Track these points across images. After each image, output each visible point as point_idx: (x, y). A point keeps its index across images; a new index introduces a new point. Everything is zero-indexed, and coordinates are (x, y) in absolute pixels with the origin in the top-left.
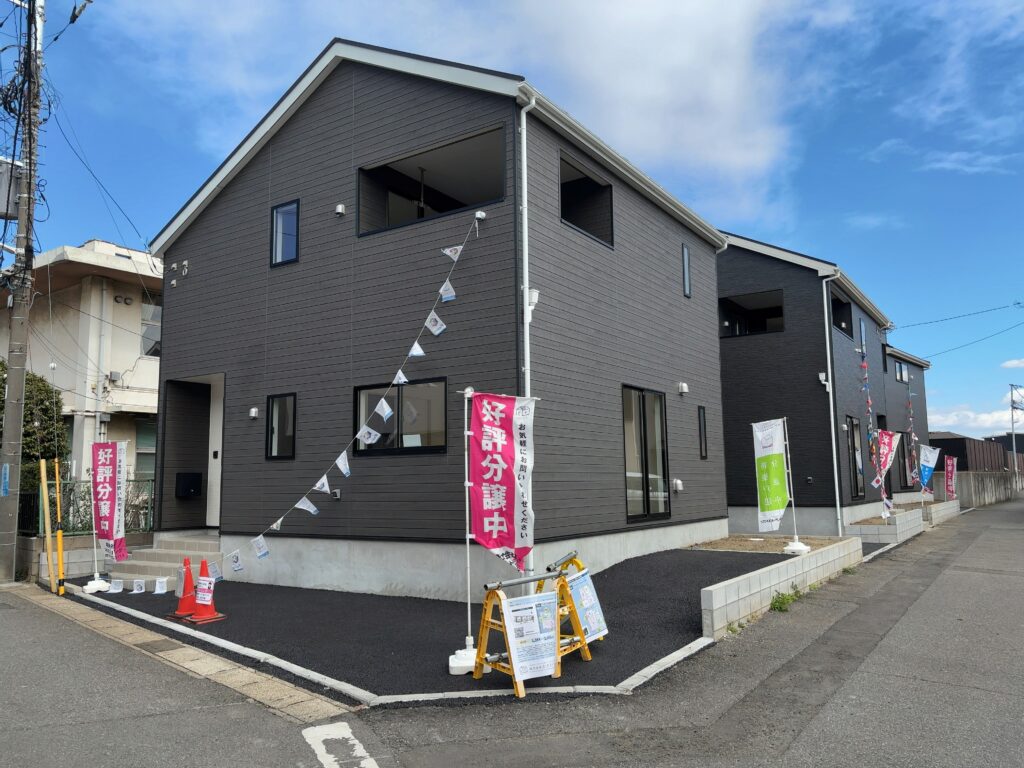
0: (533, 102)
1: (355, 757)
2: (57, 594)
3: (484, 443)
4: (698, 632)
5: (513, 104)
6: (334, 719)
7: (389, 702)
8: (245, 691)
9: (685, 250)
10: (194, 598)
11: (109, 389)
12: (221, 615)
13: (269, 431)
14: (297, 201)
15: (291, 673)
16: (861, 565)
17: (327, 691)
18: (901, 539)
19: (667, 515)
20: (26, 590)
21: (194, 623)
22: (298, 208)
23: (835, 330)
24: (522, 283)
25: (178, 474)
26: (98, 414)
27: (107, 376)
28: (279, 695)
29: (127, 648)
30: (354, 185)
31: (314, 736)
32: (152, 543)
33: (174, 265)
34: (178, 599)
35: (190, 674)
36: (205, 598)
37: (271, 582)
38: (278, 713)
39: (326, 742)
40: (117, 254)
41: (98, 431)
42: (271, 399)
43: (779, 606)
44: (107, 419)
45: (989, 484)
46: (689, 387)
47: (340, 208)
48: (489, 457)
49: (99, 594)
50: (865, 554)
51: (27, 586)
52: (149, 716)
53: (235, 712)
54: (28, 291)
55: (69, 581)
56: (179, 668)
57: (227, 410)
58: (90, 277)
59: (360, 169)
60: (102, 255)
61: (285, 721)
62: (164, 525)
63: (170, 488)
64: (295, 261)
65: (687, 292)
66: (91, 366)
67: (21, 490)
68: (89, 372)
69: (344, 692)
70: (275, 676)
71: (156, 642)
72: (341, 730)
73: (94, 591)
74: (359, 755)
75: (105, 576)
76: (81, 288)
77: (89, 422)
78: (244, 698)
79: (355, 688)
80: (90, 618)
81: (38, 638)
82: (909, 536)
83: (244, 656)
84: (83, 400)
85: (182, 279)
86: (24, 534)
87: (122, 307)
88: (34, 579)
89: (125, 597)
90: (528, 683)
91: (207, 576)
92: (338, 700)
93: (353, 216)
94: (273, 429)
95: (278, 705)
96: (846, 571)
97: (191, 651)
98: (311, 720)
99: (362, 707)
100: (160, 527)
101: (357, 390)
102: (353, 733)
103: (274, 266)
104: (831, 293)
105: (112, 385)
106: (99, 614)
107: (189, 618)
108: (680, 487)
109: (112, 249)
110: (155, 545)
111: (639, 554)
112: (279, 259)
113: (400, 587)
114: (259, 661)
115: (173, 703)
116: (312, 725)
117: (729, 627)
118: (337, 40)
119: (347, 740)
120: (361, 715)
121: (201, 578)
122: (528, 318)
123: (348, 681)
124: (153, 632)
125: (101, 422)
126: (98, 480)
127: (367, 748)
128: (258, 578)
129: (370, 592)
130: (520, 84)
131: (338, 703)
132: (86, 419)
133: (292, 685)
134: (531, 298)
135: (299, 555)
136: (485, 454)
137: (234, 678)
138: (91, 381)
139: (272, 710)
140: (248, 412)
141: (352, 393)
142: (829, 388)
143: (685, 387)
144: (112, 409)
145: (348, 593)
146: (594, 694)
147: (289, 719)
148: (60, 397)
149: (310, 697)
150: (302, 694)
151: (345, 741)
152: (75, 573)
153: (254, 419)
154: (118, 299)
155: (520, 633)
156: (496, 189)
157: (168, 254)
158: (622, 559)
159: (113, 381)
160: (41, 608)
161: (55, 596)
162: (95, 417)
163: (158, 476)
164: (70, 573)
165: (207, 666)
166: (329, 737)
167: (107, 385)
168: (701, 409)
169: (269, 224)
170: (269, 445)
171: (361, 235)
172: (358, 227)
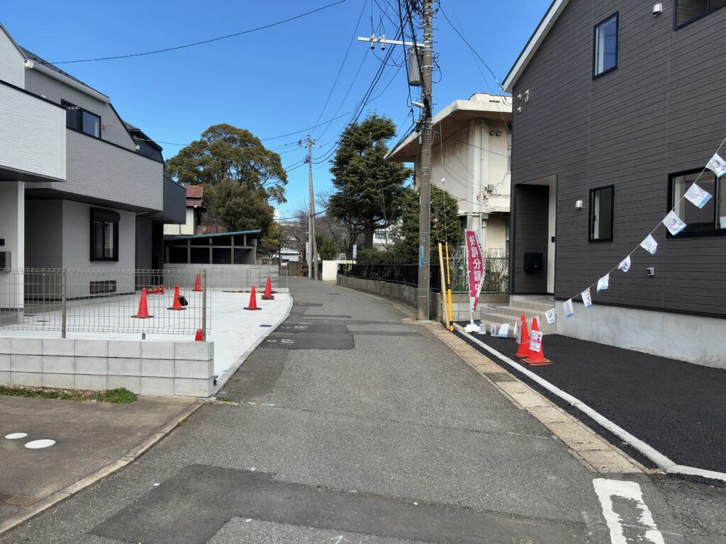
1: (641, 524)
2: (449, 330)
6: (626, 477)
7: (688, 473)
8: (552, 427)
10: (528, 345)
11: (487, 197)
12: (548, 361)
13: (591, 219)
14: (617, 14)
15: (594, 420)
17: (625, 446)
20: (433, 326)
21: (528, 364)
22: (617, 21)
25: (525, 254)
26: (481, 214)
27: (486, 188)
28: (580, 438)
29: (478, 374)
31: (605, 489)
32: (509, 302)
33: (520, 96)
34: (518, 344)
35: (515, 404)
36: (536, 347)
37: (594, 341)
38: (575, 455)
39: (614, 498)
40: (490, 101)
41: (481, 226)
42: (593, 192)
44: (487, 217)
47: (658, 8)
49: (473, 333)
51: (435, 323)
52: (476, 431)
53: (539, 445)
54: (431, 132)
55: (458, 323)
56: (508, 397)
57: (559, 203)
58: (474, 120)
60: (481, 103)
61: (580, 465)
62: (516, 290)
63: (520, 264)
64: (614, 69)
66: (475, 182)
67: (431, 263)
68: (475, 186)
69: (641, 451)
70: (580, 420)
71: (497, 373)
72: (632, 491)
73: (471, 331)
74: (645, 523)
75: (477, 322)
76: (469, 129)
77: (475, 220)
78: (550, 433)
79: (653, 450)
80: (463, 350)
81: (427, 358)
83: (559, 397)
84: (472, 205)
85: (525, 105)
86: (434, 291)
87: (495, 139)
88: (439, 319)
89: (487, 338)
91: (537, 329)
92: (634, 458)
93: (670, 11)
94: (594, 217)
95: (576, 448)
97: (521, 385)
98: (604, 471)
99: (658, 471)
100: (513, 291)
101: (672, 177)
102: (644, 497)
103: (596, 78)
105: (489, 194)
106: (469, 347)
107: (524, 360)
109: (487, 97)
110: (511, 304)
112: (601, 70)
113: (715, 359)
114: (569, 404)
115: (495, 425)
116: (604, 476)
119: (636, 502)
120: (654, 480)
121: (533, 331)
123: (647, 442)
124: (499, 366)
125: (483, 220)
126: (473, 257)
127: (656, 517)
128: (583, 336)
129: (683, 360)
131: (634, 461)
132: (474, 218)
133: (594, 433)
135: (617, 321)
137: (546, 415)
138: (476, 191)
139: (570, 451)
140: (575, 204)
141: (666, 179)
144: (489, 211)
145: (662, 357)
147: (584, 463)
148: (457, 203)
149: (607, 447)
150: (601, 443)
151: (632, 503)
152: (463, 318)
153: (580, 209)
154: (492, 133)
157: (515, 88)
159: (490, 191)
160: (437, 338)
161: (448, 332)
162: (479, 216)
163: (511, 255)
164: (460, 318)
165: (527, 399)
166: (618, 494)
167: (486, 194)
169: (592, 42)
170: (591, 230)
171: (677, 29)
172: (676, 21)
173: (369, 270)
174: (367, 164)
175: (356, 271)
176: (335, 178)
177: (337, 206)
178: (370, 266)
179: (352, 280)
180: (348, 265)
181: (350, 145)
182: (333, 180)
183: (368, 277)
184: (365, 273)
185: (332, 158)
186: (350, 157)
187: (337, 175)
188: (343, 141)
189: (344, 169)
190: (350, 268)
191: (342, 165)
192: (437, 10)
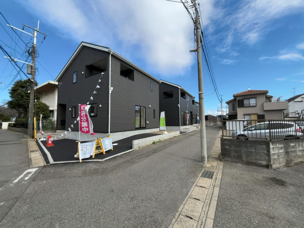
0: (112, 53)
3: (82, 114)
4: (132, 148)
5: (108, 53)
9: (152, 83)
14: (77, 72)
16: (179, 136)
18: (190, 131)
19: (145, 127)
23: (181, 97)
24: (109, 86)
25: (61, 120)
29: (28, 151)
30: (85, 69)
33: (59, 83)
35: (29, 157)
36: (50, 142)
39: (27, 172)
42: (72, 107)
43: (154, 143)
45: (212, 123)
46: (151, 106)
47: (83, 73)
48: (82, 117)
50: (180, 134)
58: (56, 86)
59: (86, 66)
63: (59, 123)
64: (76, 82)
65: (152, 90)
68: (56, 103)
73: (41, 140)
76: (55, 88)
80: (32, 146)
82: (192, 131)
84: (55, 107)
85: (60, 86)
90: (82, 159)
93: (85, 74)
95: (34, 164)
96: (174, 137)
100: (57, 129)
102: (36, 170)
104: (181, 91)
106: (36, 145)
108: (148, 123)
111: (138, 134)
117: (139, 147)
118: (82, 42)
119: (32, 172)
122: (110, 92)
130: (109, 49)
132: (56, 111)
134: (111, 89)
136: (82, 116)
140: (69, 109)
142: (180, 107)
143: (150, 106)
146: (96, 161)
155: (82, 150)
156: (105, 69)
157: (59, 81)
158: (134, 135)
161: (34, 141)
163: (57, 120)
168: (154, 110)
169: (73, 76)
170: (72, 115)
171: (86, 77)
172: (85, 76)
173: (19, 125)
174: (25, 93)
175: (15, 125)
176: (10, 95)
177: (11, 104)
178: (19, 124)
179: (13, 128)
180: (12, 123)
181: (18, 86)
182: (10, 96)
183: (19, 127)
184: (17, 126)
185: (10, 89)
186: (18, 90)
187: (11, 95)
188: (14, 84)
189: (14, 93)
190: (12, 125)
191: (13, 92)
192: (38, 57)
